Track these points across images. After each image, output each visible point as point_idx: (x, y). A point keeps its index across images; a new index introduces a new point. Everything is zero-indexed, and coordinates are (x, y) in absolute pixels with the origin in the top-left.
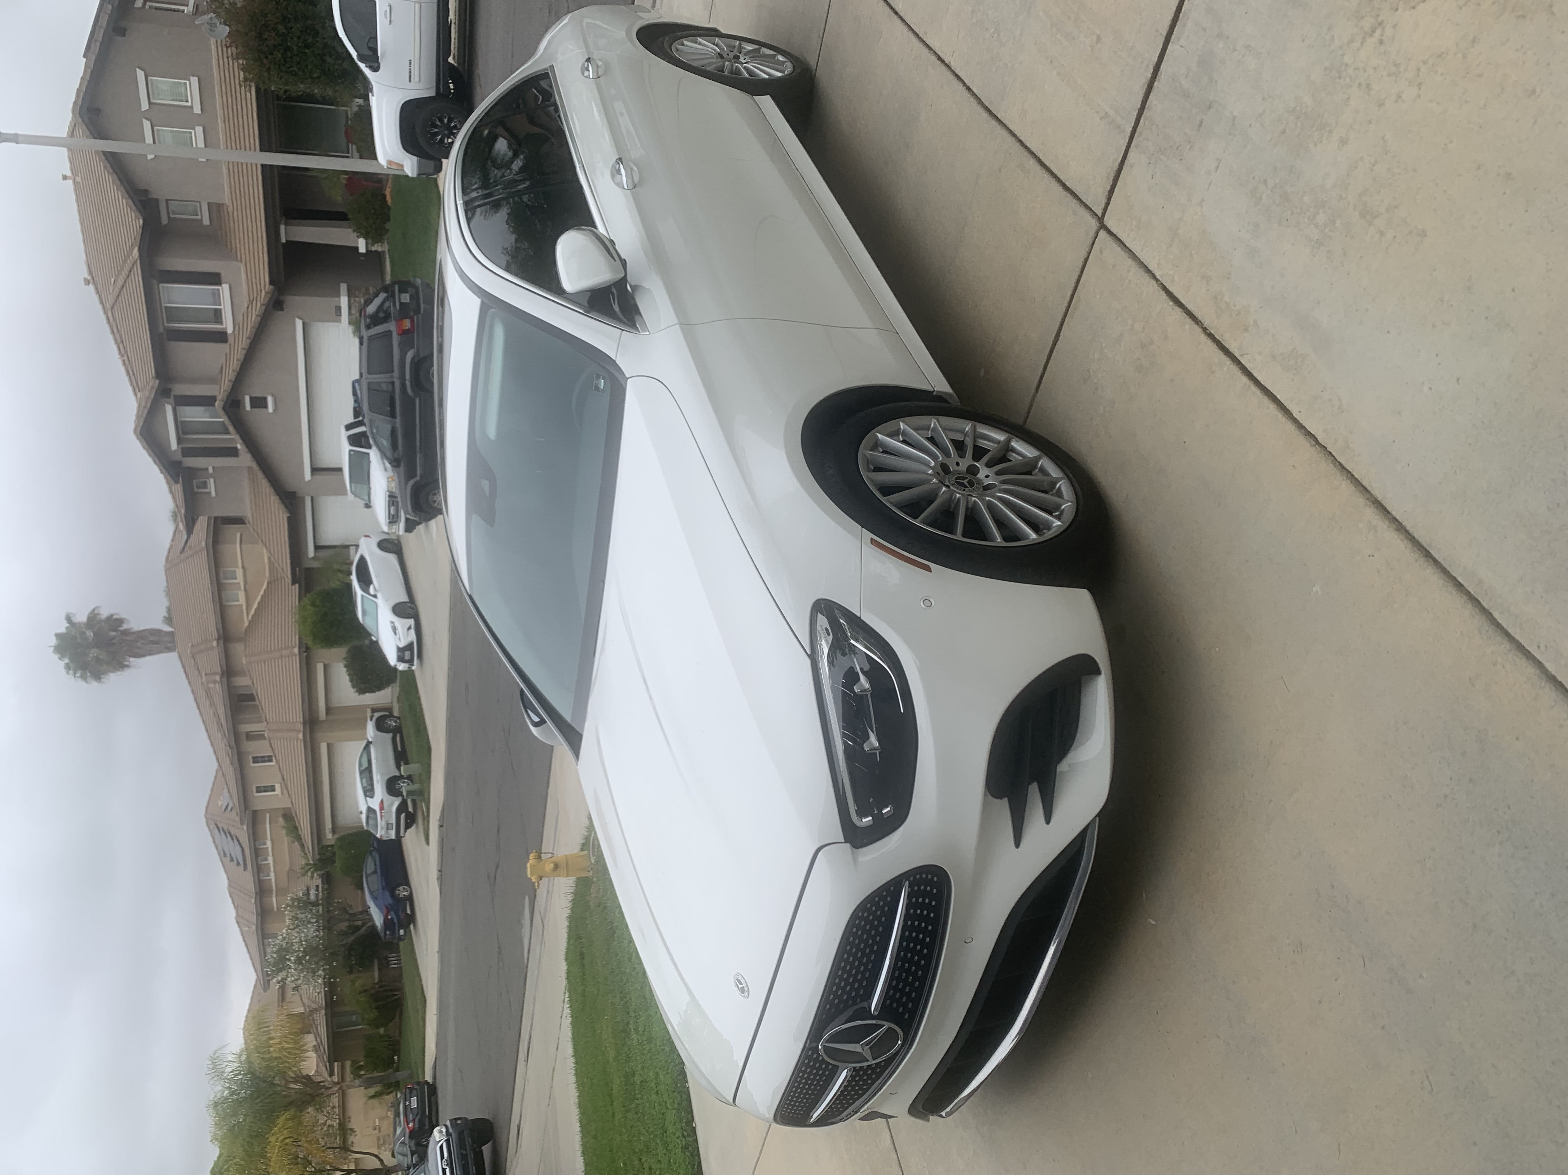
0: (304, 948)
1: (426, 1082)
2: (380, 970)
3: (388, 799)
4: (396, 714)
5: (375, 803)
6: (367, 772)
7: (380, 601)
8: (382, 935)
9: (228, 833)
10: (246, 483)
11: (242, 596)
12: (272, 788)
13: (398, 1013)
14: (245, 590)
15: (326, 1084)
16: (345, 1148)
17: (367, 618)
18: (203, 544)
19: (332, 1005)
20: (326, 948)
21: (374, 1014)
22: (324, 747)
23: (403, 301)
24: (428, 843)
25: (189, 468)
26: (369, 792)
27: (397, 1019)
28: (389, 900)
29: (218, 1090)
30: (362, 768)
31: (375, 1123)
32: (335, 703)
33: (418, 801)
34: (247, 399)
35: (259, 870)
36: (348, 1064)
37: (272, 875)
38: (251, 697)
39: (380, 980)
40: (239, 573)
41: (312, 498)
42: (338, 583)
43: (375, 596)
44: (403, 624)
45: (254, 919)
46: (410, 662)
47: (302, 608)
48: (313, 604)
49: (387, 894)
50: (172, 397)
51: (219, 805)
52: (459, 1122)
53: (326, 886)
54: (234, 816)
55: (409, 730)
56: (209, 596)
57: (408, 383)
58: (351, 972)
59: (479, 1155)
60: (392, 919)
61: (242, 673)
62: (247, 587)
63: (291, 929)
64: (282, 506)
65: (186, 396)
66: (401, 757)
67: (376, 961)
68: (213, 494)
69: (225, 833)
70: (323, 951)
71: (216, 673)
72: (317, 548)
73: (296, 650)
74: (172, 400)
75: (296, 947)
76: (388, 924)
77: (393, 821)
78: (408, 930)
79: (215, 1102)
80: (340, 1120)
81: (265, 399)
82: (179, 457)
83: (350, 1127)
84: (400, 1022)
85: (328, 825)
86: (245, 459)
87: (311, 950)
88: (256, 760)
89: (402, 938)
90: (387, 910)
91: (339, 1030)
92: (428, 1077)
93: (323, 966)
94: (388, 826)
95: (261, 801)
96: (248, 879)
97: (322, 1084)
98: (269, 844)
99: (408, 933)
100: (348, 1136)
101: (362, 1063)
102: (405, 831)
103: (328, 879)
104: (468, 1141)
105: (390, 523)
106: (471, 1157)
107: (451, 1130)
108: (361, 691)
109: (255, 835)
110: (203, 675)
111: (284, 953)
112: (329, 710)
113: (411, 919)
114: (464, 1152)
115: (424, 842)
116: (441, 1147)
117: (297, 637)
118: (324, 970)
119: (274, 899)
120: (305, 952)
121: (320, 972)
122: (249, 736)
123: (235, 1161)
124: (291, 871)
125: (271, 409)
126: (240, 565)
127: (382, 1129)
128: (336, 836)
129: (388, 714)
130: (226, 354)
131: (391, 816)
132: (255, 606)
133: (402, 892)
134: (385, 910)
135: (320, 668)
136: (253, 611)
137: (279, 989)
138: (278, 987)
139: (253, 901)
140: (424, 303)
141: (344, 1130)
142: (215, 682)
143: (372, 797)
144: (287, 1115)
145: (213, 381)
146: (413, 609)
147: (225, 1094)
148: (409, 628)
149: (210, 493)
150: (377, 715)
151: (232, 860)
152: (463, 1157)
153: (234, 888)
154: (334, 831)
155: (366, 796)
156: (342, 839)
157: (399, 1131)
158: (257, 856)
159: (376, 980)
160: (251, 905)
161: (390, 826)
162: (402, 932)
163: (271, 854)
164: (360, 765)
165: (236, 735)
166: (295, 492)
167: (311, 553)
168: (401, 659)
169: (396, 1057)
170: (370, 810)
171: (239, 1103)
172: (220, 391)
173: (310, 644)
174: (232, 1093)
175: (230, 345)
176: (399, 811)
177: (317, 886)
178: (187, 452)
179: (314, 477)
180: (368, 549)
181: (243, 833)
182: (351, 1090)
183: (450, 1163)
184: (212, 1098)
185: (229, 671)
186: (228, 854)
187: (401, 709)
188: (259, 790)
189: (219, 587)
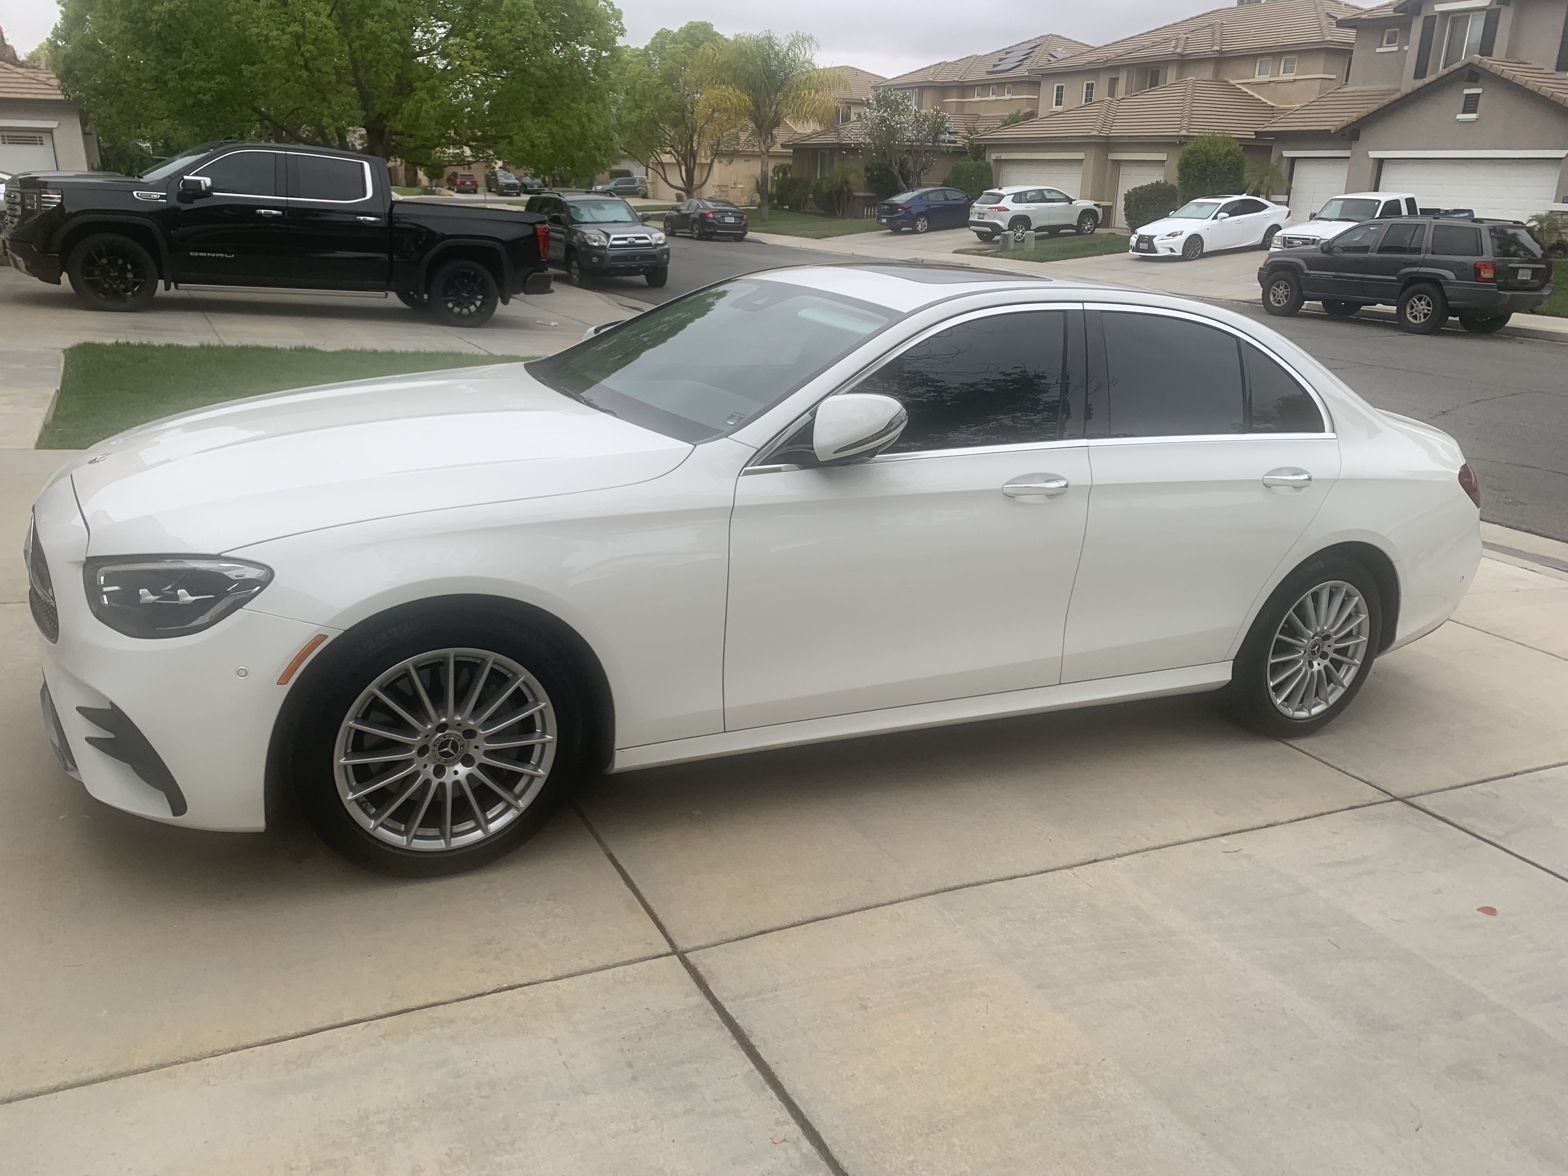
0: (893, 126)
1: (746, 233)
2: (865, 197)
3: (1008, 216)
4: (1097, 230)
5: (1006, 203)
6: (1041, 197)
7: (1209, 222)
8: (886, 202)
9: (1027, 56)
10: (1385, 87)
11: (1265, 78)
12: (1058, 103)
13: (823, 212)
14: (1270, 82)
15: (769, 141)
16: (717, 154)
17: (1194, 208)
18: (1329, 38)
19: (842, 150)
20: (890, 147)
21: (825, 189)
22: (1080, 156)
23: (1520, 271)
24: (955, 252)
25: (1410, 24)
26: (1019, 198)
27: (819, 211)
28: (915, 211)
29: (782, 41)
30: (1046, 193)
31: (740, 184)
32: (1123, 170)
33: (997, 246)
34: (1479, 91)
35: (985, 86)
36: (790, 162)
37: (977, 99)
38: (1154, 83)
39: (855, 197)
40: (1290, 76)
41: (1348, 158)
42: (1248, 181)
43: (1215, 218)
44: (1178, 244)
45: (940, 79)
46: (1137, 249)
47: (1227, 141)
48: (1228, 153)
49: (923, 209)
50: (1498, 6)
51: (1058, 49)
52: (665, 256)
53: (950, 151)
54: (1043, 62)
55: (1078, 241)
56: (1271, 43)
57: (1415, 269)
58: (867, 170)
59: (634, 272)
60: (898, 212)
61: (1180, 75)
62: (1272, 84)
63: (915, 115)
64: (1344, 124)
65: (1497, 22)
66: (1053, 231)
67: (874, 195)
68: (1378, 50)
69: (1027, 54)
70: (889, 144)
71: (1184, 49)
72: (1293, 160)
73: (1184, 133)
74: (1495, 6)
75: (897, 118)
76: (894, 207)
77: (986, 220)
78: (885, 227)
79: (771, 38)
80: (741, 151)
81: (1474, 112)
82: (1425, 13)
83: (735, 160)
84: (815, 214)
85: (1004, 156)
86: (1409, 84)
87: (892, 132)
88: (1090, 87)
89: (879, 221)
90: (906, 207)
91: (819, 154)
92: (750, 235)
93: (874, 143)
94: (982, 215)
95: (1048, 91)
96: (978, 75)
97: (769, 136)
98: (1008, 97)
99: (881, 227)
100: (727, 158)
101: (789, 175)
102: (974, 231)
103: (960, 153)
104: (646, 263)
105: (1285, 238)
106: (634, 265)
107: (659, 248)
108: (1128, 197)
109: (1017, 84)
110: (1188, 36)
111: (893, 107)
112: (1118, 162)
113: (897, 231)
114: (638, 258)
115: (956, 248)
116: (646, 238)
117: (1197, 134)
118: (869, 144)
119: (954, 100)
120: (889, 127)
121: (868, 140)
122: (1114, 82)
123: (718, 54)
124: (978, 117)
125: (1460, 116)
126: (1298, 77)
127: (733, 190)
128: (992, 163)
129: (1099, 222)
130: (1542, 69)
131: (990, 219)
132: (1250, 93)
133: (921, 224)
134: (906, 206)
135: (1162, 157)
136: (1244, 89)
137: (862, 100)
138: (863, 99)
139: (956, 79)
140: (1511, 296)
141: (732, 155)
142: (1175, 47)
143: (1013, 201)
144: (749, 103)
145: (1511, 54)
146: (1193, 256)
147: (776, 47)
148: (1172, 250)
149: (1381, 46)
150: (1100, 211)
151: (1001, 60)
152: (633, 257)
153: (973, 61)
154: (997, 161)
155: (1015, 194)
156: (988, 168)
157: (709, 204)
158: (998, 84)
159: (855, 194)
160: (954, 77)
161: (982, 216)
162: (884, 221)
163: (998, 98)
164: (1050, 191)
165: (1117, 68)
166: (1358, 140)
167: (1287, 154)
168: (1141, 239)
169: (787, 207)
170: (1002, 197)
171: (766, 60)
172: (1495, 63)
173: (1187, 147)
174: (777, 54)
175: (1553, 74)
176: (994, 226)
177: (955, 142)
178: (1429, 22)
179: (1372, 160)
180: (1274, 213)
181: (1022, 72)
182: (760, 163)
183: (631, 245)
184: (776, 35)
185: (1184, 62)
186: (1008, 56)
187: (1100, 236)
188: (1060, 89)
189: (1277, 54)
